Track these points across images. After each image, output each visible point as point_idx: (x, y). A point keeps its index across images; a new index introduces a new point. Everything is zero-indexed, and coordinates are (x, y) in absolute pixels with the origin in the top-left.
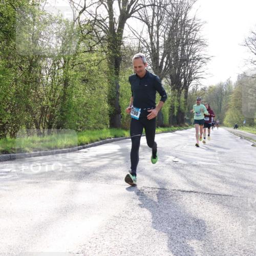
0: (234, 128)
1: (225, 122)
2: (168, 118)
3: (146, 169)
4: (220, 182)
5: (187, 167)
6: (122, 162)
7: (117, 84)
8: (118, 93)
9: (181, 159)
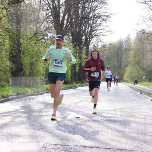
0: (134, 84)
1: (125, 78)
2: (70, 77)
3: (48, 125)
4: (120, 136)
5: (89, 123)
6: (24, 119)
7: (19, 41)
8: (19, 51)
9: (82, 115)
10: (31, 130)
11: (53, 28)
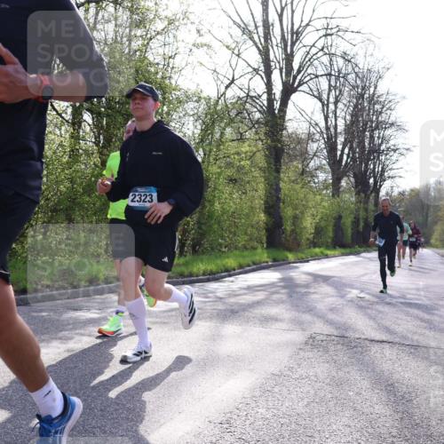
1: (433, 241)
2: (350, 235)
3: (318, 307)
4: (425, 328)
5: (378, 306)
6: (284, 297)
7: (278, 185)
8: (278, 199)
9: (368, 294)
10: (293, 313)
11: (327, 167)
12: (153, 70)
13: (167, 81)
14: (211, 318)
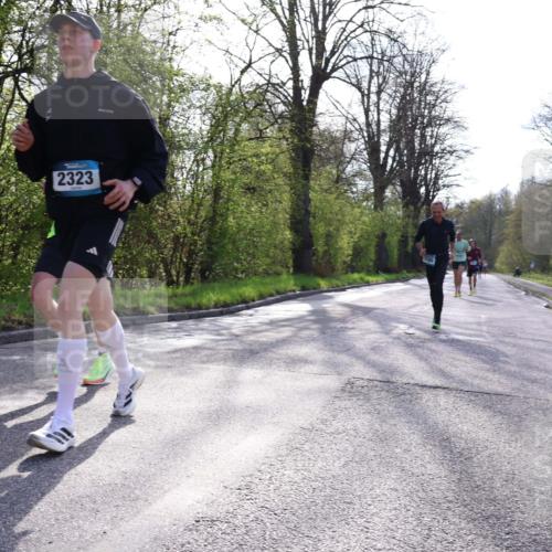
1: (497, 265)
3: (357, 346)
4: (488, 370)
5: (430, 344)
8: (308, 213)
9: (419, 329)
10: (327, 353)
11: (368, 173)
12: (148, 49)
13: (167, 64)
14: (225, 360)
